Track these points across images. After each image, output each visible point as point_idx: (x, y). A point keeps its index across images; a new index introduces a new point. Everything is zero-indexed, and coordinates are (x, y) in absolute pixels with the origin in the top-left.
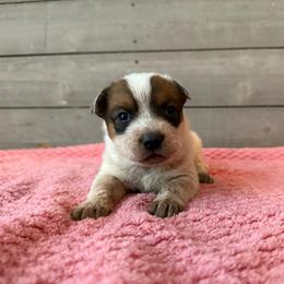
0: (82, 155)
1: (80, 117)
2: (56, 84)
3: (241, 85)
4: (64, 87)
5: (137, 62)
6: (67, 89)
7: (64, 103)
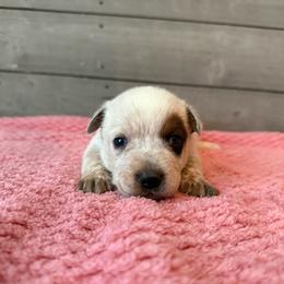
0: (33, 127)
1: (32, 84)
2: (5, 43)
3: (214, 64)
4: (15, 48)
5: (101, 26)
6: (18, 50)
7: (14, 67)
